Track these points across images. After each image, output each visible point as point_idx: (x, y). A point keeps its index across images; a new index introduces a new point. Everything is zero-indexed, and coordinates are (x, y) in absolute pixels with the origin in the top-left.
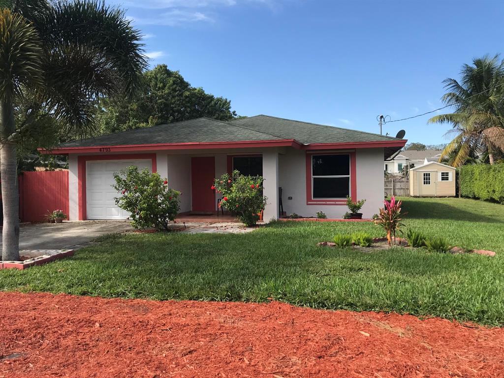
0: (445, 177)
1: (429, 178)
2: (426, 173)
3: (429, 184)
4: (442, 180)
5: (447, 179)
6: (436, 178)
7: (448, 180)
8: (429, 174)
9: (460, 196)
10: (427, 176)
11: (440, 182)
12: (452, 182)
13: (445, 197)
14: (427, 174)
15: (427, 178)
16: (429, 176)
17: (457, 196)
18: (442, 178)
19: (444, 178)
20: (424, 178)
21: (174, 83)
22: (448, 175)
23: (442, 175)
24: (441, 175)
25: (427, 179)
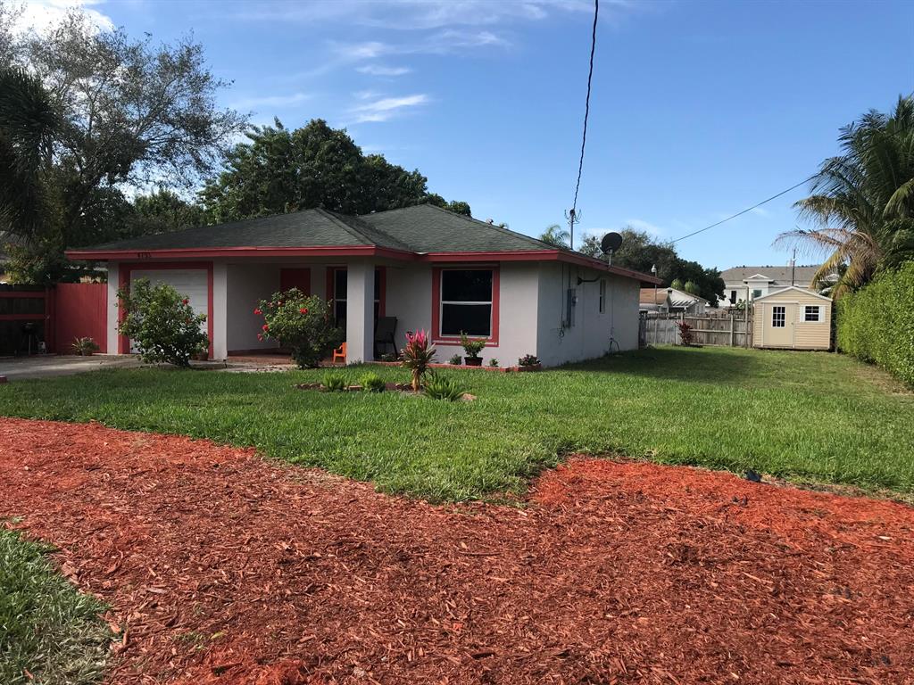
0: (812, 314)
1: (783, 315)
2: (777, 306)
3: (783, 325)
4: (807, 319)
5: (816, 318)
6: (796, 315)
7: (817, 320)
8: (784, 308)
9: (836, 350)
10: (779, 312)
11: (802, 323)
12: (823, 324)
13: (810, 350)
14: (779, 308)
15: (779, 315)
16: (783, 311)
17: (831, 350)
18: (807, 315)
19: (810, 316)
20: (774, 316)
21: (332, 149)
22: (818, 312)
23: (807, 312)
24: (804, 309)
25: (779, 317)
